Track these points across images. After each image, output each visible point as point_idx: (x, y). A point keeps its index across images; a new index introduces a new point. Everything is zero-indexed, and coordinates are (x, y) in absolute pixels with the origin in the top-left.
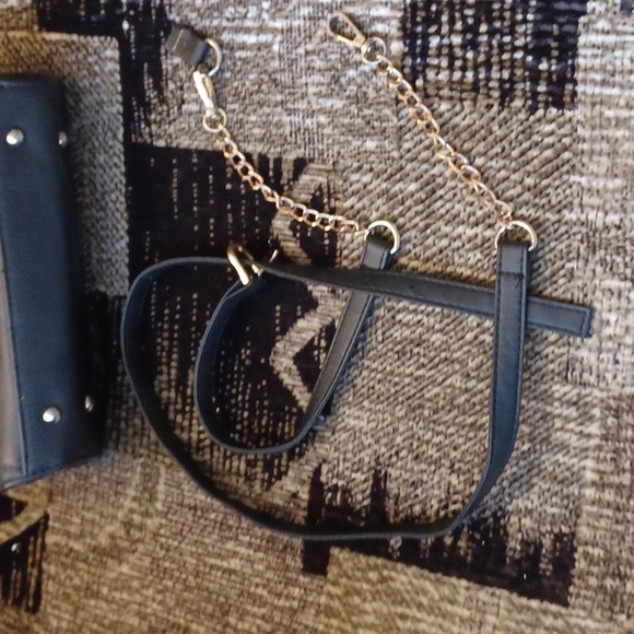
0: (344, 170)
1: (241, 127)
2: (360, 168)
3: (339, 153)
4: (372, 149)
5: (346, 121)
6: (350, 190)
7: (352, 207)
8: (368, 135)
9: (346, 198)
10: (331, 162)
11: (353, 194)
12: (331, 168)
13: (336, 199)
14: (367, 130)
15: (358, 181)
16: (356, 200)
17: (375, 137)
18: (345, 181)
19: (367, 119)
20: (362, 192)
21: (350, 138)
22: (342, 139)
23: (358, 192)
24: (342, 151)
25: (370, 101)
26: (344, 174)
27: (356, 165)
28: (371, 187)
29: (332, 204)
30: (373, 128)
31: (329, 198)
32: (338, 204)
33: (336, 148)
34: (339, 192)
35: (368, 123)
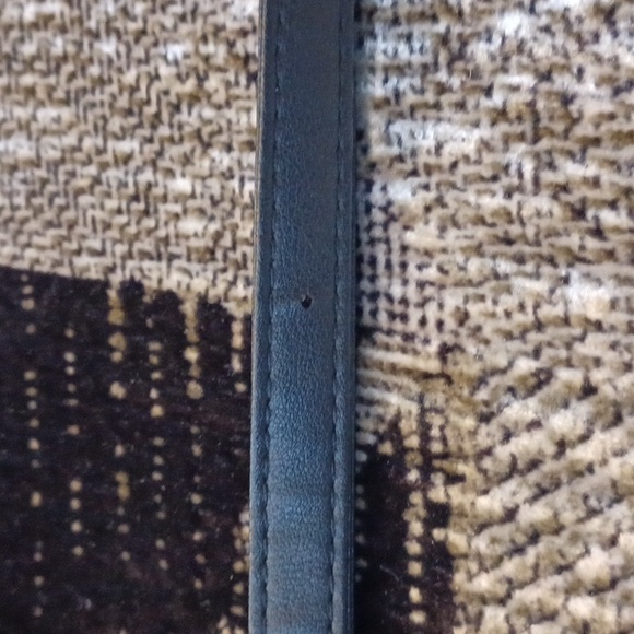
0: (481, 381)
1: (146, 213)
2: (542, 379)
3: (463, 318)
4: (594, 315)
5: (492, 203)
6: (503, 452)
7: (510, 515)
8: (576, 259)
9: (491, 482)
10: (433, 347)
11: (513, 470)
12: (433, 366)
13: (453, 479)
14: (574, 241)
15: (535, 425)
16: (526, 493)
17: (607, 268)
18: (485, 418)
19: (573, 197)
20: (549, 466)
21: (504, 266)
22: (475, 266)
23: (534, 464)
24: (474, 309)
25: (585, 130)
26: (482, 395)
27: (525, 366)
28: (584, 453)
29: (438, 494)
30: (598, 233)
31: (427, 470)
32: (456, 496)
33: (452, 299)
34: (462, 456)
35: (579, 213)
